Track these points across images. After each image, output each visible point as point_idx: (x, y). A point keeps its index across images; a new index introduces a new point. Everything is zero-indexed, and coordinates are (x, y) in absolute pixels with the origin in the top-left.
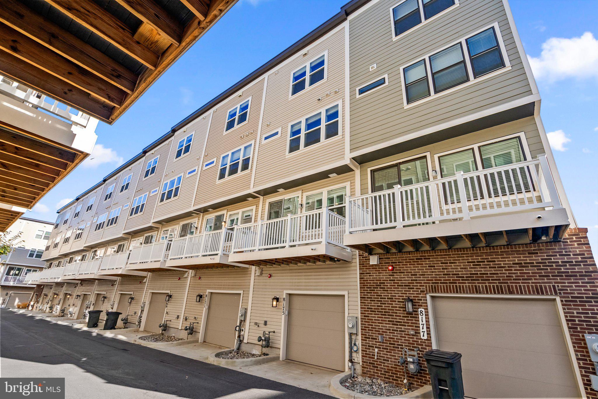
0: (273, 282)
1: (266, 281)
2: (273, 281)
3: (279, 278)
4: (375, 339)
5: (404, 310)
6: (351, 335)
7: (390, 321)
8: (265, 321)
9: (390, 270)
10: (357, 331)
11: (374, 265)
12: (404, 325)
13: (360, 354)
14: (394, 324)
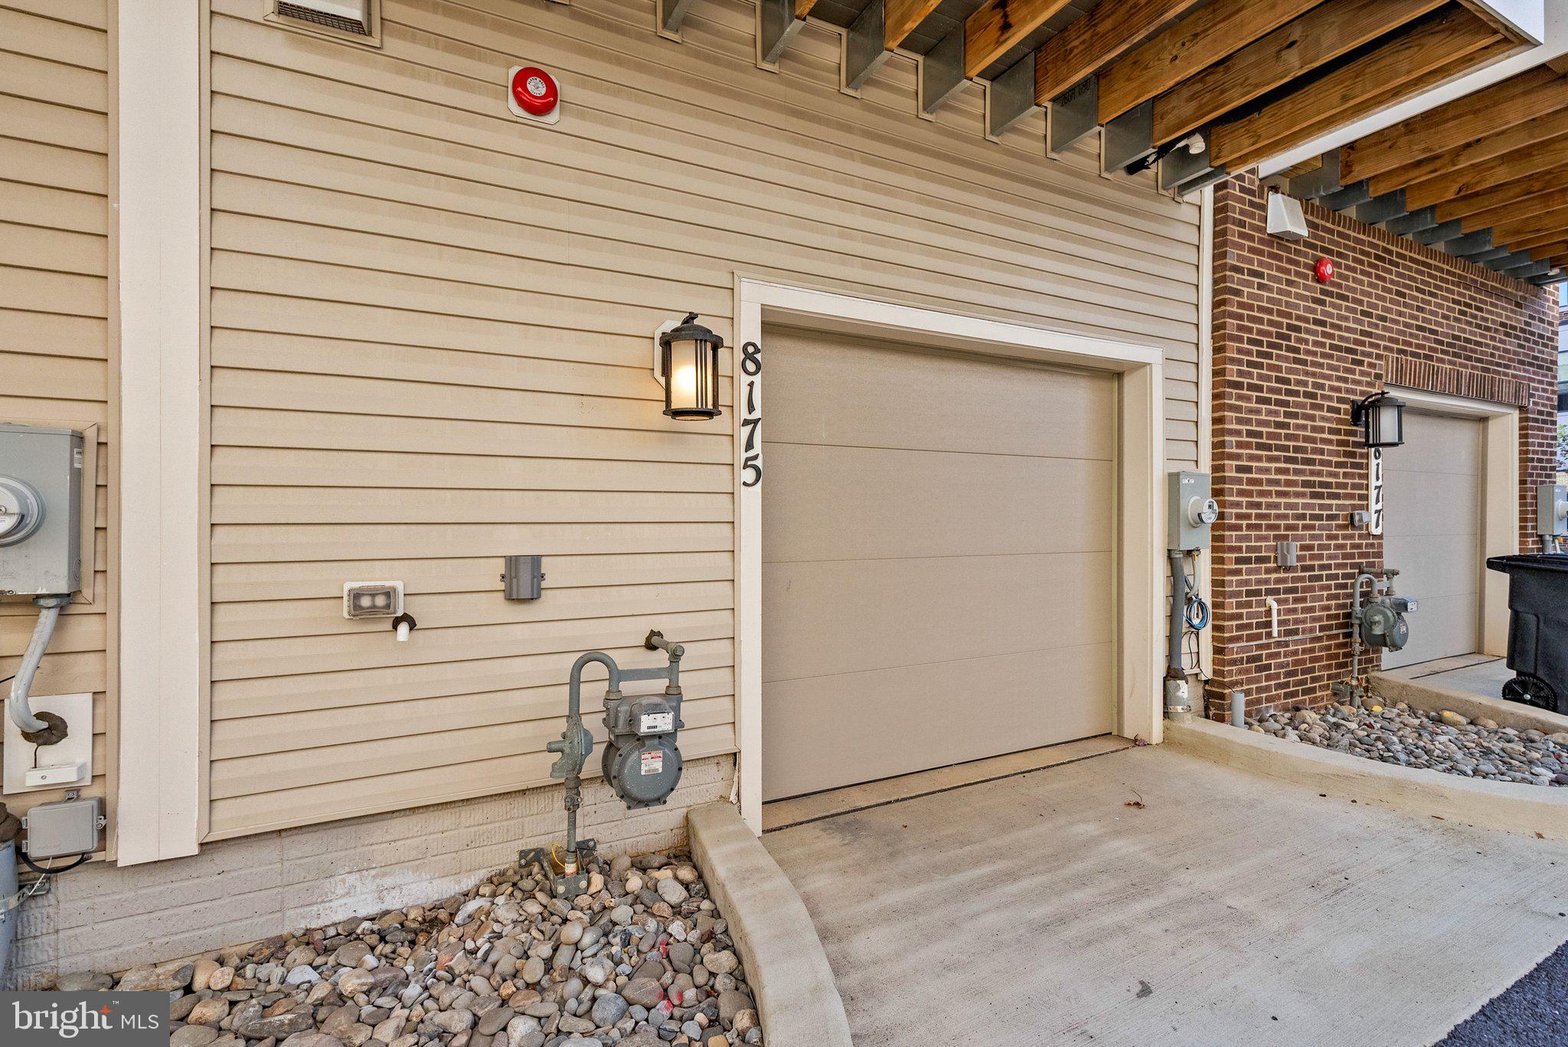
4: (1266, 560)
5: (1340, 443)
6: (1176, 560)
7: (1305, 484)
8: (512, 562)
9: (1320, 279)
10: (1203, 540)
11: (1281, 239)
12: (1337, 496)
13: (1206, 633)
14: (1314, 495)
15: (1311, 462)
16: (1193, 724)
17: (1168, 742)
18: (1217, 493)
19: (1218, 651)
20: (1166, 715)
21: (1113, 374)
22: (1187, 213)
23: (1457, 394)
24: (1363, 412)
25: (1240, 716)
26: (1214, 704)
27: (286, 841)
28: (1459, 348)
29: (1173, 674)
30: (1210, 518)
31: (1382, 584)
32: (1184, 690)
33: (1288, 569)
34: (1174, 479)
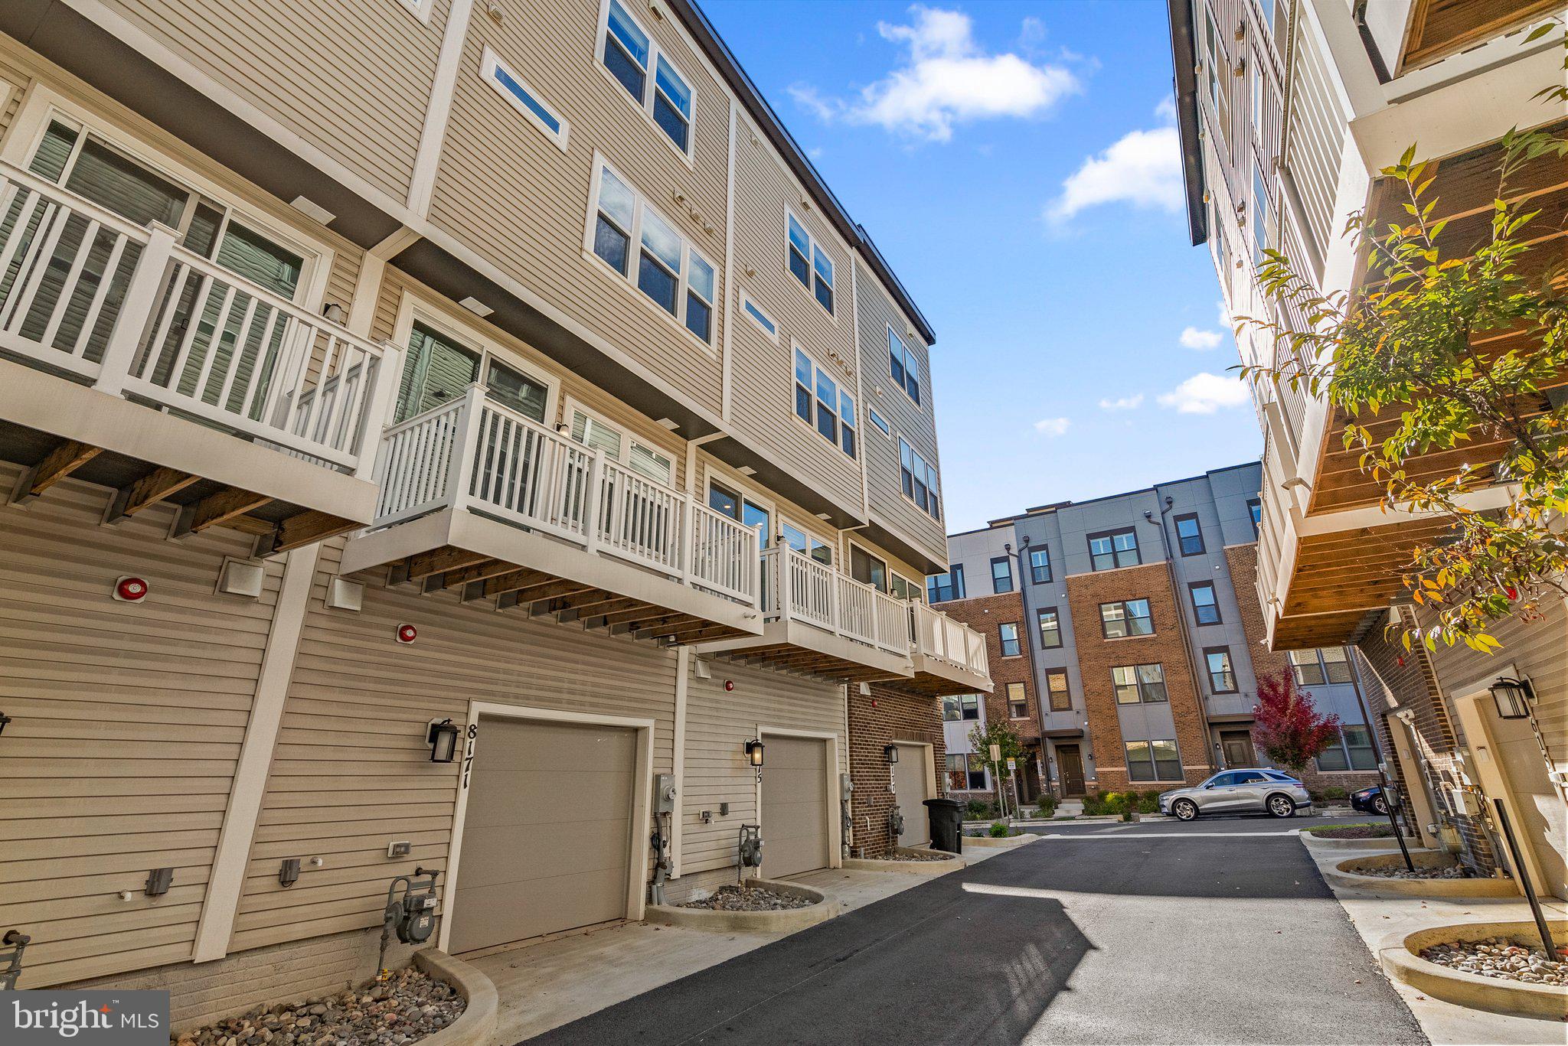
0: (734, 704)
1: (718, 697)
2: (736, 700)
3: (744, 693)
4: (864, 803)
5: (882, 761)
6: (843, 803)
7: (874, 776)
8: (722, 804)
9: (874, 706)
10: (848, 796)
11: (864, 696)
12: (881, 780)
13: (851, 829)
14: (877, 780)
15: (874, 768)
16: (849, 859)
17: (843, 867)
18: (852, 780)
19: (854, 835)
20: (843, 858)
21: (824, 741)
22: (841, 689)
23: (913, 740)
24: (888, 749)
25: (863, 856)
26: (854, 853)
27: (688, 877)
28: (913, 724)
29: (844, 843)
30: (852, 789)
31: (895, 811)
32: (847, 849)
33: (871, 806)
34: (842, 776)
